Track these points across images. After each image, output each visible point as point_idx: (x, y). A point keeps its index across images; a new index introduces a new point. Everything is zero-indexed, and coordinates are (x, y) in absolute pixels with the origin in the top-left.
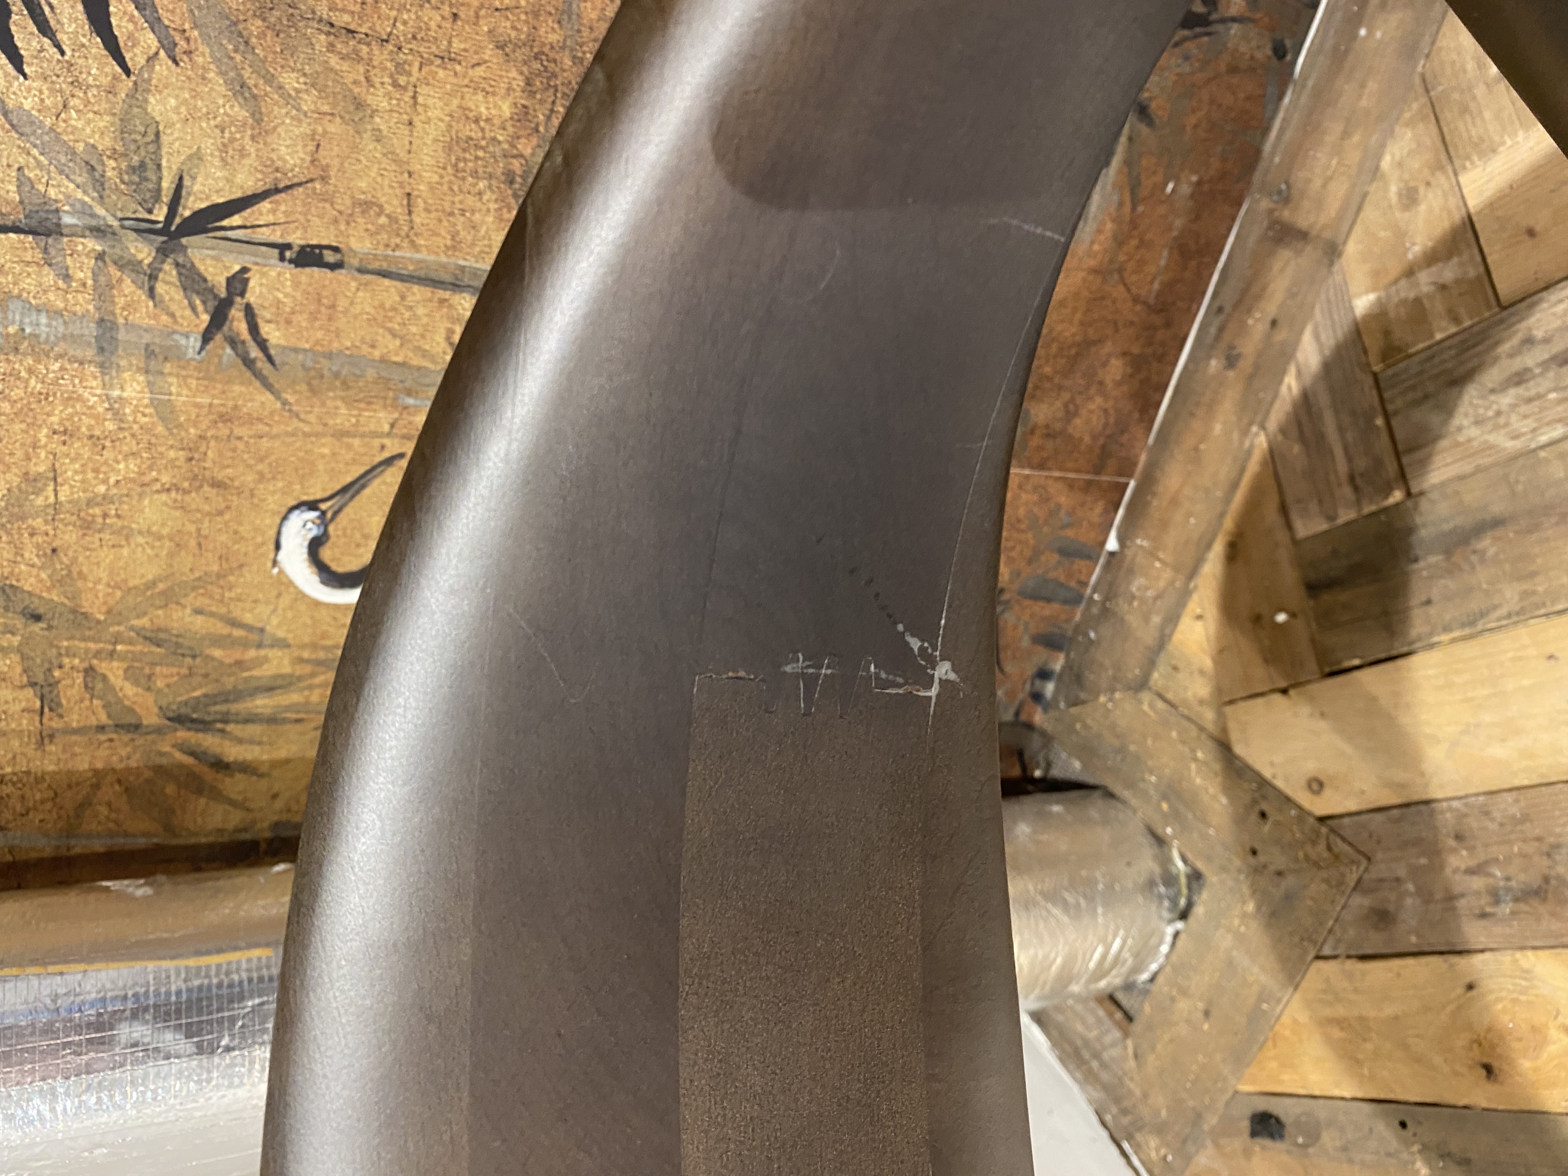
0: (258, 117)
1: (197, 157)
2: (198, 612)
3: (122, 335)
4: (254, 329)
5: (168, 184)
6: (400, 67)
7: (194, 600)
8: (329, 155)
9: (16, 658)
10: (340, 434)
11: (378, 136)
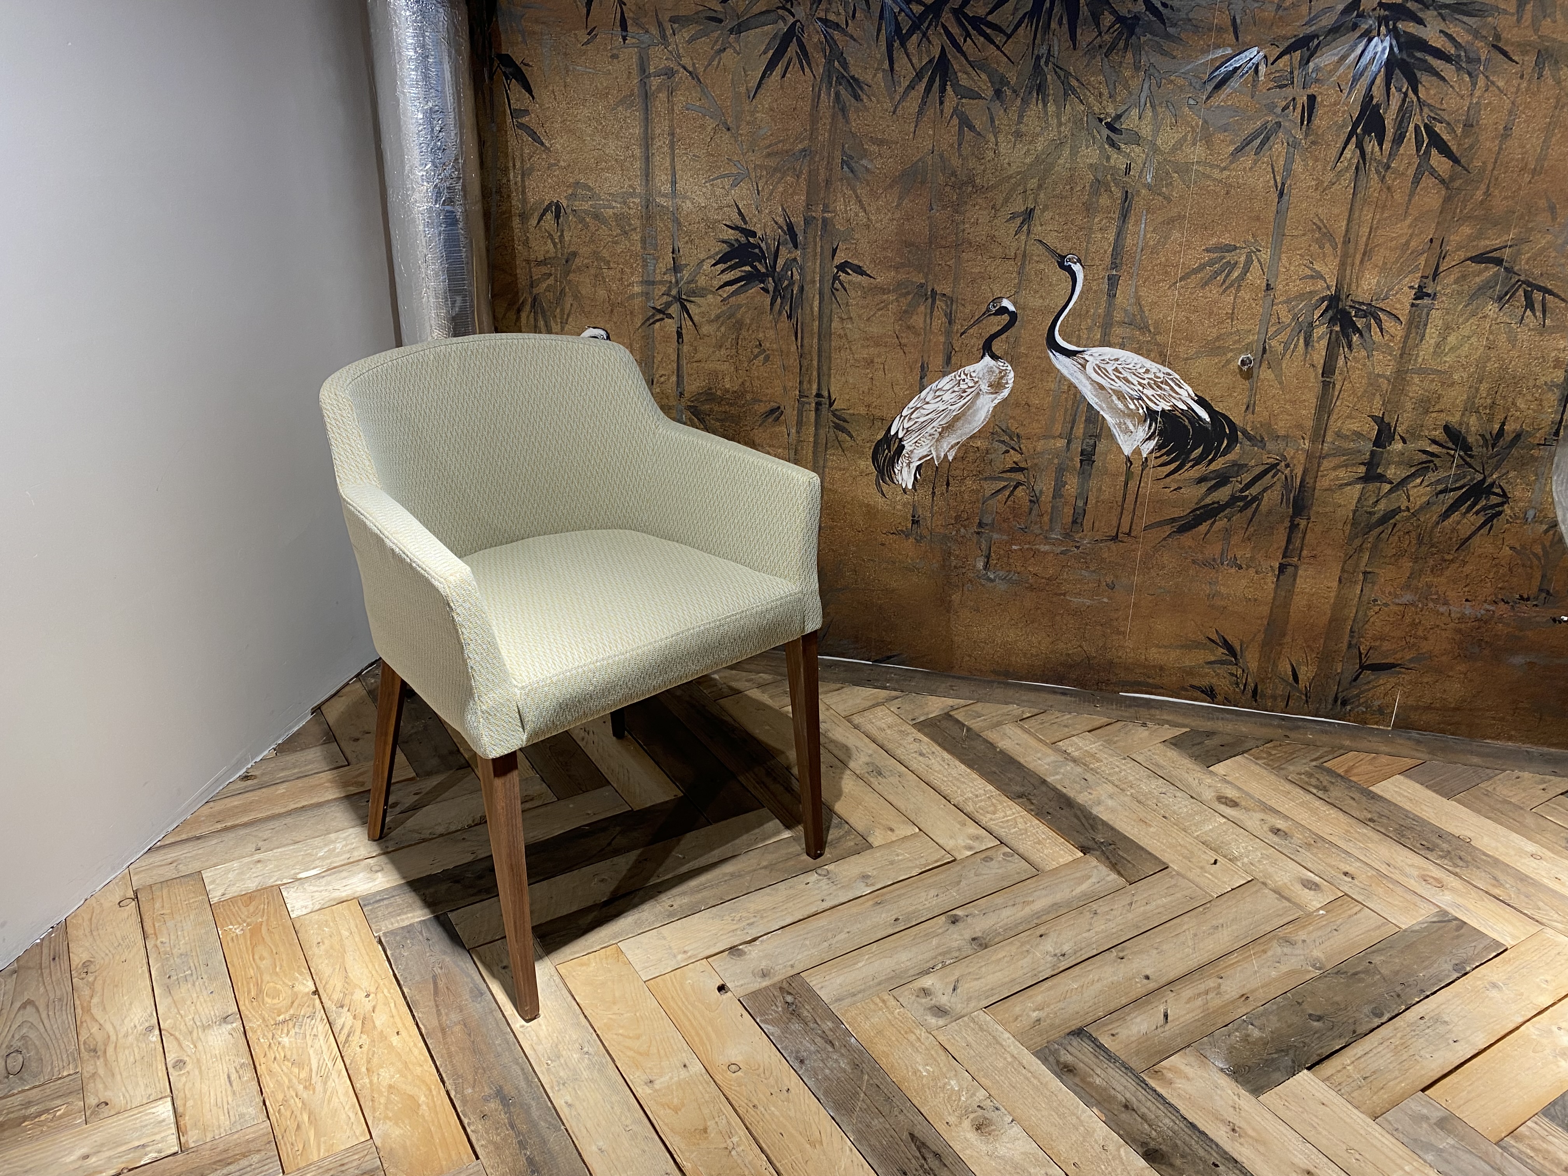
0: (712, 321)
1: (700, 307)
2: (571, 305)
3: (651, 287)
4: (658, 320)
5: (692, 299)
6: (732, 357)
7: (575, 305)
8: (707, 339)
9: (554, 255)
11: (714, 352)
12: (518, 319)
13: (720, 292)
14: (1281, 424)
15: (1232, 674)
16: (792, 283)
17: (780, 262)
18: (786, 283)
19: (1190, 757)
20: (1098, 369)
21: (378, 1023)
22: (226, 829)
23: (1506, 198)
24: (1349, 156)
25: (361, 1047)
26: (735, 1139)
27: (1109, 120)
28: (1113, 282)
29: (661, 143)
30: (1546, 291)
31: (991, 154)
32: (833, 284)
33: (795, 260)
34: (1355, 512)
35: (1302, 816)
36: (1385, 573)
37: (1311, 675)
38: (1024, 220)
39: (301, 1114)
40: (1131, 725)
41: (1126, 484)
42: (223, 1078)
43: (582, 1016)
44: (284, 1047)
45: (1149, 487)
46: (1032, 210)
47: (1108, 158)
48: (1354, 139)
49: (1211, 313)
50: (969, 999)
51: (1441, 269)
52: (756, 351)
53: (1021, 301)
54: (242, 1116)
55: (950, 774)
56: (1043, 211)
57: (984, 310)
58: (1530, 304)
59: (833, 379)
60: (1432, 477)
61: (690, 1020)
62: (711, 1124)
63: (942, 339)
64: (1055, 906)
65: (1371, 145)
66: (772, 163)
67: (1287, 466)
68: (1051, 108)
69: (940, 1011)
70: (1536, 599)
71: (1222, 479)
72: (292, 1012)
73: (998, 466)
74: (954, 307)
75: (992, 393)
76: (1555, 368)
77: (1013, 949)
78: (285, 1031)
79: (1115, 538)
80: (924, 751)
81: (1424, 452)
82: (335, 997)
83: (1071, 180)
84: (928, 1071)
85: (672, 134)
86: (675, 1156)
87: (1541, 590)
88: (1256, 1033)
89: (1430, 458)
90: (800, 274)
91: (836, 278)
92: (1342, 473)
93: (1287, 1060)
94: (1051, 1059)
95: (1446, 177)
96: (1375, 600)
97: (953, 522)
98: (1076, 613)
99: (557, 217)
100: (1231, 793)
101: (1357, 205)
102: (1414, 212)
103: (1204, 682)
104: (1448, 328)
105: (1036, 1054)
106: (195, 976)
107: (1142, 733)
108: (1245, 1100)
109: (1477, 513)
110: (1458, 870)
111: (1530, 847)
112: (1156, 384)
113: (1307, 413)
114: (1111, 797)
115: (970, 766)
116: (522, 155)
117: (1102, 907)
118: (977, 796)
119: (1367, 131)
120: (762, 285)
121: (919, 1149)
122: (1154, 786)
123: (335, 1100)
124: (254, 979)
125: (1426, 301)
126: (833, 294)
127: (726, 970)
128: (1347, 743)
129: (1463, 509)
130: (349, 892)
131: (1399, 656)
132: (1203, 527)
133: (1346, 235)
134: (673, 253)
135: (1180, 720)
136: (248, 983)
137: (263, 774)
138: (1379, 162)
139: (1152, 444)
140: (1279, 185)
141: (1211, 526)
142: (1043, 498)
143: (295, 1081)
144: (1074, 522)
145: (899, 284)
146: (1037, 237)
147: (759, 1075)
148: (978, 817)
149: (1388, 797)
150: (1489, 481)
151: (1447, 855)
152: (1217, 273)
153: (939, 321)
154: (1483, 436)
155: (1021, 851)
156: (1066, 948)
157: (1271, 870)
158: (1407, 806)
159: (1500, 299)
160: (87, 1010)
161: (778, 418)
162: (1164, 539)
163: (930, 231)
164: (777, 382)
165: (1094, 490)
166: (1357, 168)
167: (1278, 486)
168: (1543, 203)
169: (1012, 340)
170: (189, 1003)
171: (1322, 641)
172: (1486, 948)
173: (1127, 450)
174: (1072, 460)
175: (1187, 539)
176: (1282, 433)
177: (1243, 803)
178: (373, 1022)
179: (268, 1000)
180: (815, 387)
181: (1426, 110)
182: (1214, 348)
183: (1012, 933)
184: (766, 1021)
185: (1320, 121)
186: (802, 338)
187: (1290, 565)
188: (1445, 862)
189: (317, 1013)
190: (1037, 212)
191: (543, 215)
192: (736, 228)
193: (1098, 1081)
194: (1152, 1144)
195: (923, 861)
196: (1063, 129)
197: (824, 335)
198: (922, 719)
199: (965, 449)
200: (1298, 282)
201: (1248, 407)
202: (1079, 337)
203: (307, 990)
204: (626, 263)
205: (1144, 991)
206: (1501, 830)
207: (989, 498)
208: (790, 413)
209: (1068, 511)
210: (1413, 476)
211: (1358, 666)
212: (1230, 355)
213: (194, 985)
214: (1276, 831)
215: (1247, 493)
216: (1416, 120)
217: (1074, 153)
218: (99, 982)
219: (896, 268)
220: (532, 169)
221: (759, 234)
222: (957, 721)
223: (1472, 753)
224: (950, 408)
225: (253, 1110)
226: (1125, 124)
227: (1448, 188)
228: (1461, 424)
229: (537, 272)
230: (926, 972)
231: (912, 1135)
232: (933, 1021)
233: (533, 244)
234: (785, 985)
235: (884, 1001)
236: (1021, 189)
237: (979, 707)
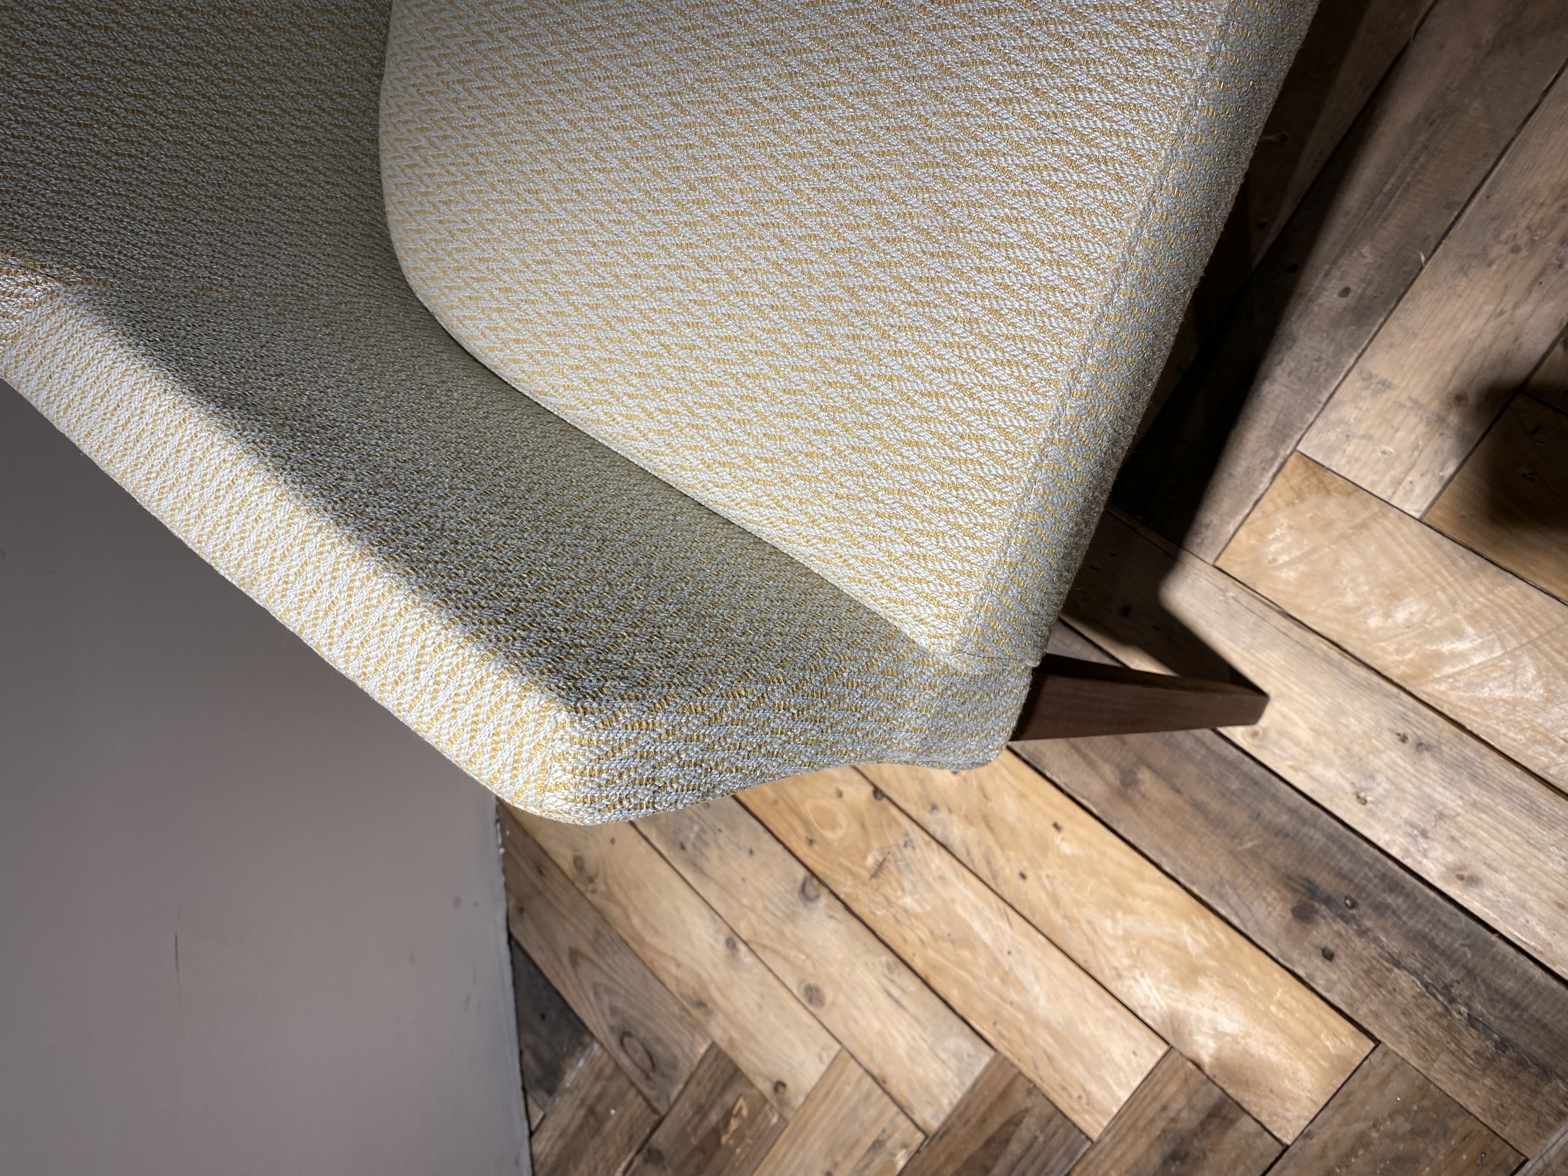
25: (1023, 876)
39: (1035, 1032)
42: (885, 999)
44: (917, 916)
54: (958, 1056)
72: (876, 845)
78: (895, 885)
82: (912, 795)
106: (709, 831)
124: (781, 803)
143: (979, 973)
160: (642, 942)
170: (738, 881)
179: (828, 834)
189: (910, 832)
213: (720, 848)
218: (615, 889)
225: (966, 1044)
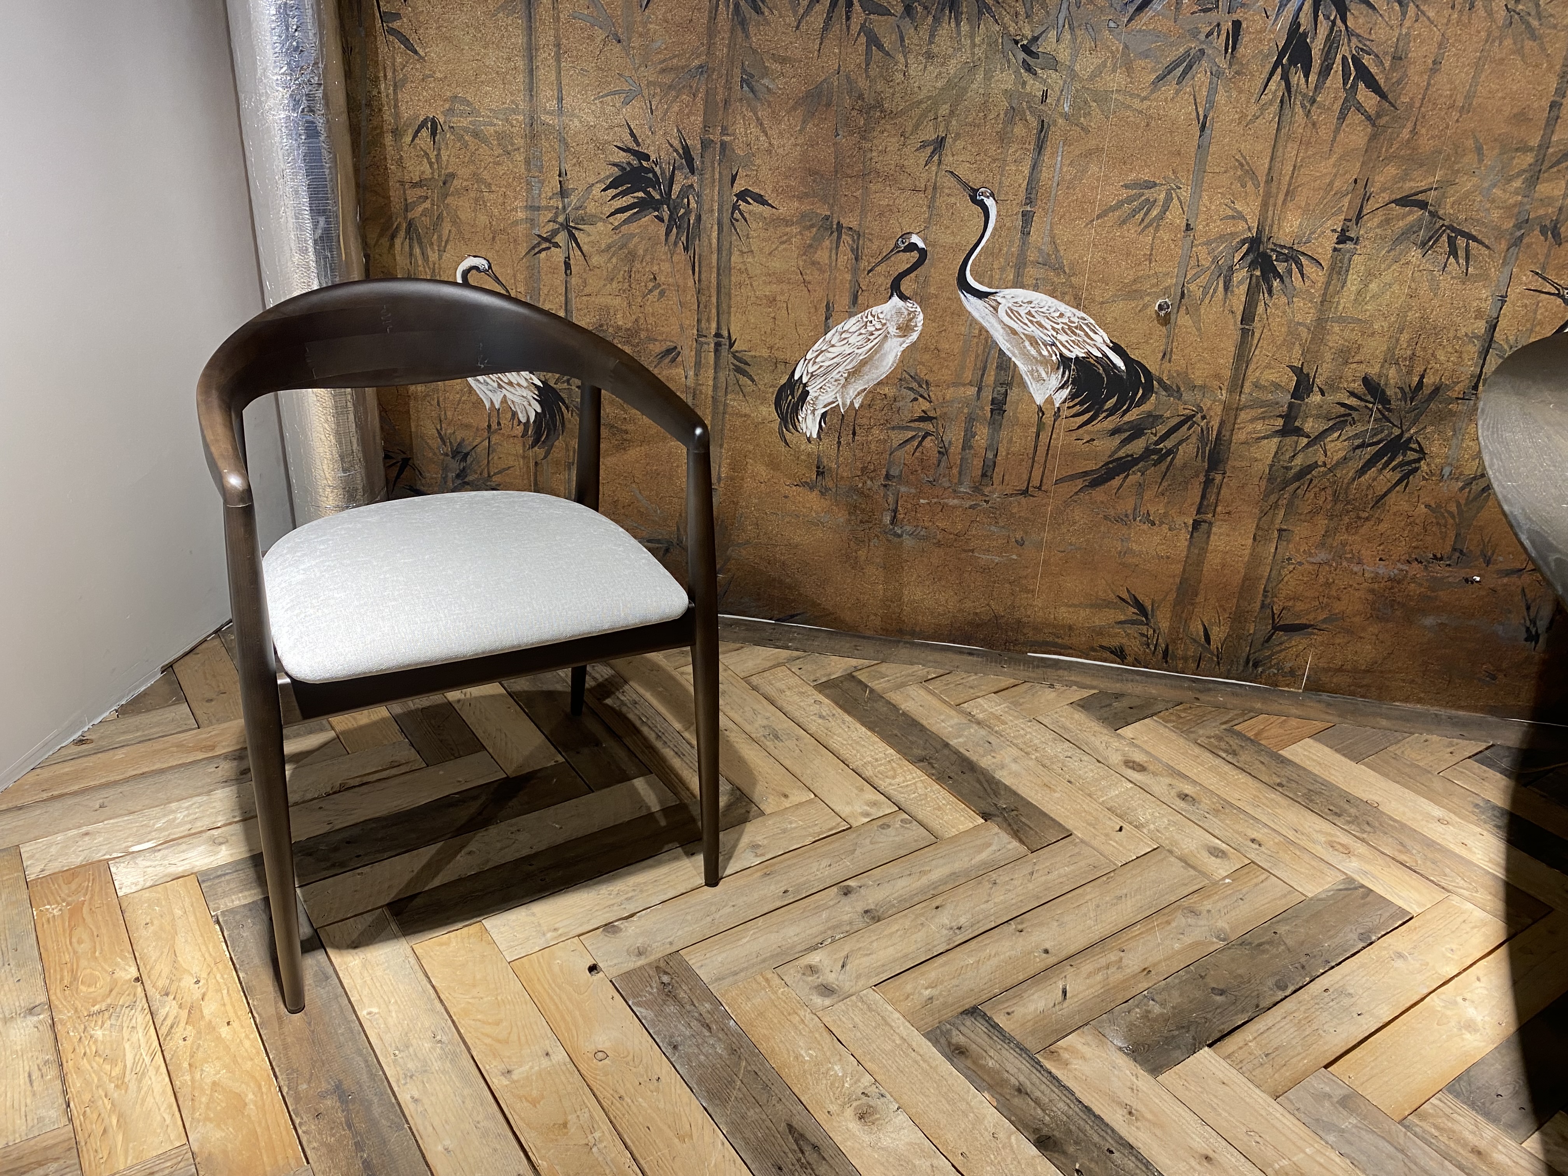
0: (603, 251)
1: (588, 234)
2: (450, 231)
3: (536, 213)
4: (544, 249)
5: (580, 226)
6: (624, 291)
7: (454, 230)
8: (597, 271)
9: (430, 176)
10: (515, 276)
11: (605, 285)
12: (392, 246)
13: (611, 219)
14: (1198, 373)
15: (1142, 635)
16: (688, 212)
17: (676, 189)
18: (682, 211)
19: (1099, 719)
20: (1012, 312)
21: (206, 1012)
22: (53, 798)
23: (1433, 137)
24: (1273, 88)
25: (184, 1039)
26: (597, 1135)
27: (1025, 42)
28: (1027, 218)
29: (546, 55)
30: (1470, 237)
31: (899, 77)
32: (733, 213)
33: (691, 186)
34: (1271, 466)
35: (1211, 781)
36: (1300, 531)
37: (1223, 636)
38: (935, 150)
39: (109, 1116)
40: (1038, 686)
41: (1038, 435)
42: (23, 1079)
43: (437, 1001)
44: (96, 1041)
45: (1061, 439)
46: (943, 139)
47: (1024, 83)
48: (1279, 70)
49: (1128, 255)
50: (858, 977)
51: (1365, 212)
52: (651, 285)
53: (931, 237)
54: (40, 1119)
55: (850, 737)
56: (955, 140)
57: (892, 246)
58: (1453, 251)
59: (732, 318)
60: (1350, 431)
61: (556, 1004)
62: (572, 1118)
63: (848, 277)
64: (954, 875)
65: (1297, 77)
66: (667, 79)
67: (1204, 417)
68: (965, 27)
69: (826, 990)
70: (1449, 558)
71: (1136, 431)
72: (109, 1001)
73: (906, 415)
74: (861, 242)
75: (900, 337)
76: (1476, 318)
77: (907, 923)
78: (100, 1023)
79: (1025, 493)
80: (824, 714)
81: (1343, 405)
82: (160, 984)
83: (985, 106)
84: (811, 1056)
85: (558, 45)
86: (530, 1154)
87: (1454, 550)
88: (1157, 1009)
89: (1348, 411)
90: (697, 202)
91: (735, 207)
92: (1259, 426)
93: (1188, 1037)
94: (943, 1040)
95: (1372, 112)
96: (1289, 559)
97: (859, 473)
98: (985, 570)
99: (434, 133)
100: (1138, 757)
101: (1281, 143)
102: (1338, 150)
103: (1114, 643)
104: (1370, 275)
105: (927, 1035)
107: (1049, 695)
108: (1143, 1080)
109: (1393, 469)
110: (1365, 836)
111: (1438, 812)
112: (1071, 330)
113: (1225, 361)
114: (1015, 760)
115: (871, 729)
116: (393, 65)
117: (1002, 877)
118: (877, 760)
119: (1292, 62)
120: (656, 213)
121: (796, 1141)
122: (1060, 749)
123: (150, 1099)
124: (69, 965)
125: (1349, 245)
126: (733, 224)
127: (598, 948)
128: (1259, 705)
129: (1380, 465)
130: (188, 867)
131: (1311, 617)
132: (1116, 482)
133: (1269, 173)
134: (560, 176)
135: (1088, 681)
136: (62, 970)
137: (101, 738)
138: (1305, 96)
139: (1065, 393)
140: (1201, 118)
141: (1124, 481)
142: (952, 450)
143: (106, 1079)
144: (984, 475)
145: (803, 216)
146: (948, 169)
147: (627, 1063)
148: (878, 782)
149: (1297, 761)
150: (1407, 435)
151: (1354, 820)
152: (1135, 212)
153: (845, 257)
154: (1401, 389)
155: (920, 817)
156: (962, 921)
157: (1177, 837)
158: (1317, 770)
159: (1424, 244)
161: (673, 360)
162: (1076, 493)
163: (836, 158)
164: (673, 320)
165: (1005, 442)
166: (1282, 101)
167: (1194, 439)
168: (1470, 143)
169: (922, 279)
171: (1235, 600)
172: (1392, 917)
173: (1039, 400)
174: (982, 409)
175: (1099, 494)
176: (1199, 382)
177: (1151, 767)
178: (201, 1011)
179: (83, 988)
180: (714, 325)
181: (1354, 40)
182: (1131, 292)
183: (906, 905)
184: (638, 1004)
185: (1246, 49)
186: (700, 272)
187: (1205, 522)
188: (1352, 828)
189: (138, 1002)
190: (949, 140)
191: (418, 131)
192: (627, 150)
193: (991, 1063)
194: (1045, 1131)
195: (817, 829)
196: (976, 50)
197: (723, 270)
198: (824, 679)
199: (872, 396)
200: (1219, 222)
201: (1165, 354)
202: (992, 276)
203: (129, 977)
204: (509, 186)
205: (1041, 966)
206: (1408, 794)
207: (896, 449)
208: (688, 354)
209: (978, 463)
210: (1331, 429)
211: (1270, 627)
212: (1147, 299)
214: (1184, 797)
215: (1161, 446)
216: (1344, 50)
217: (988, 77)
219: (800, 198)
220: (404, 80)
221: (653, 158)
222: (860, 682)
223: (1381, 715)
224: (857, 351)
225: (53, 1114)
226: (1042, 47)
227: (1374, 125)
228: (1380, 376)
229: (412, 195)
230: (814, 948)
231: (790, 1127)
232: (818, 1001)
233: (408, 164)
234: (662, 964)
235: (767, 980)
236: (931, 115)
237: (884, 668)
